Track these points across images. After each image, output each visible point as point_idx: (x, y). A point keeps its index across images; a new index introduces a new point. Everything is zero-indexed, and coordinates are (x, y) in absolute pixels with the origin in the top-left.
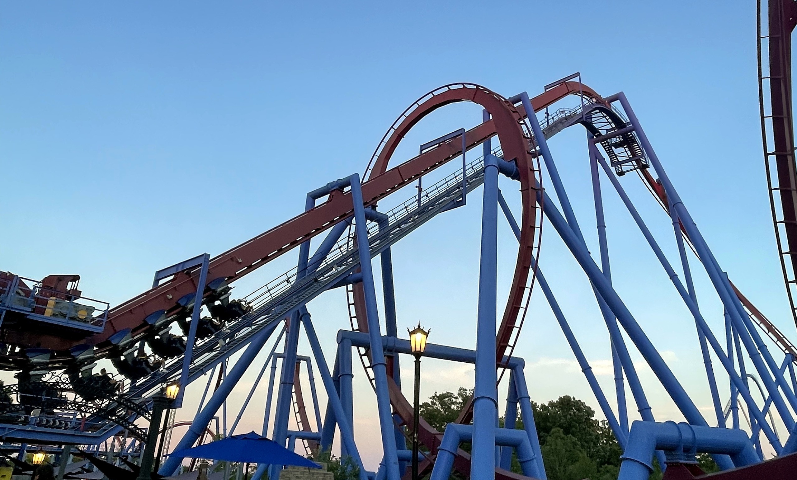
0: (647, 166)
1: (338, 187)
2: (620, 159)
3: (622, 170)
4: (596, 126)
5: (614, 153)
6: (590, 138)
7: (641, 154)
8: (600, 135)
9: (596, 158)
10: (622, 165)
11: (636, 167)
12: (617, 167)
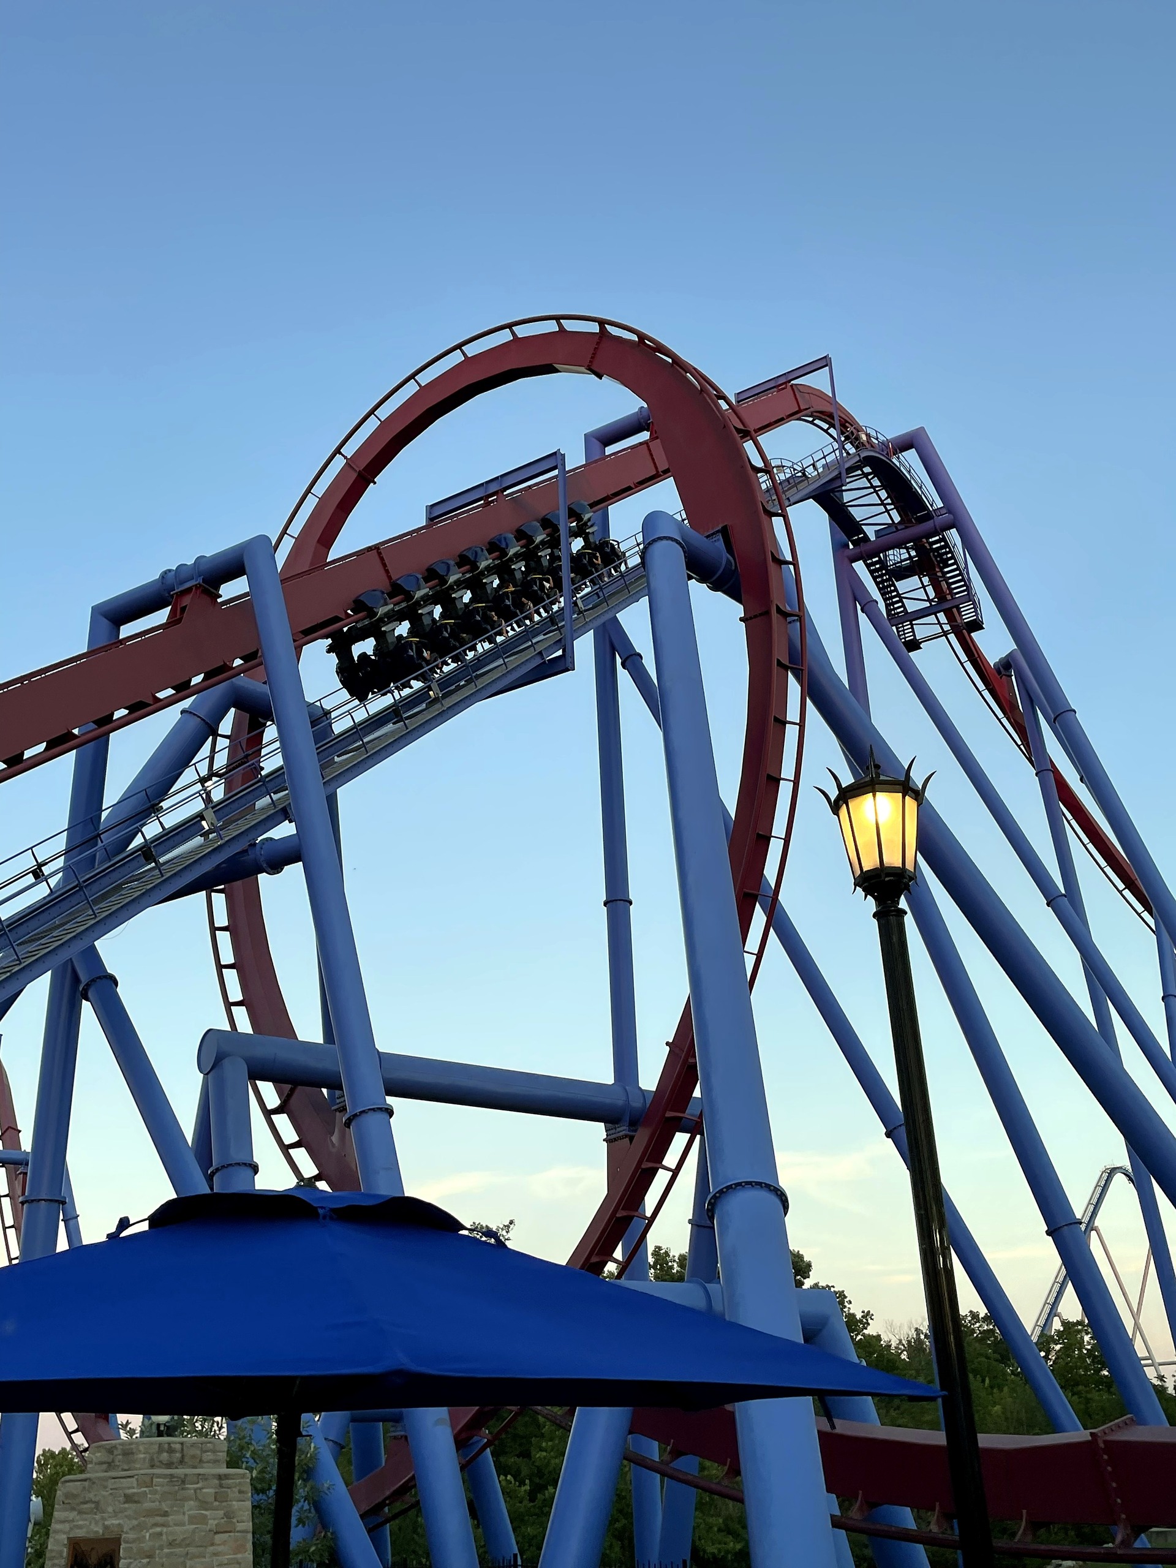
0: (977, 625)
1: (200, 581)
2: (912, 606)
3: (914, 635)
4: (858, 514)
5: (897, 591)
6: (839, 548)
7: (966, 593)
8: (866, 538)
9: (855, 599)
10: (914, 622)
11: (947, 628)
12: (901, 627)
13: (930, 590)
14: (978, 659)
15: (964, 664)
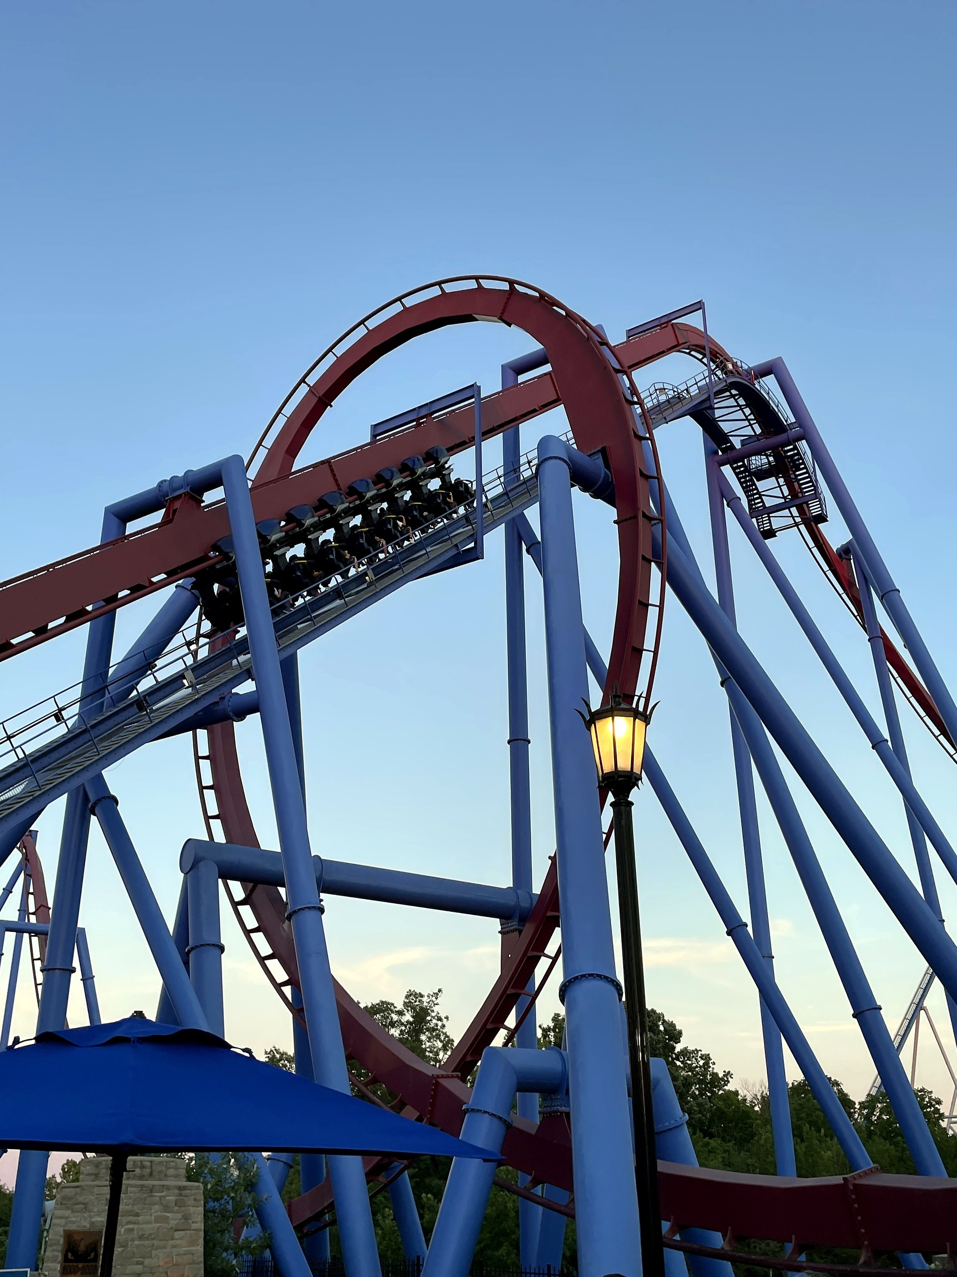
0: (822, 518)
1: (188, 489)
2: (769, 502)
3: (771, 525)
4: (726, 427)
5: (758, 490)
6: (710, 454)
7: (813, 492)
8: (732, 447)
9: (723, 496)
10: (771, 515)
11: (798, 520)
12: (760, 519)
13: (785, 489)
14: (823, 545)
15: (812, 549)
